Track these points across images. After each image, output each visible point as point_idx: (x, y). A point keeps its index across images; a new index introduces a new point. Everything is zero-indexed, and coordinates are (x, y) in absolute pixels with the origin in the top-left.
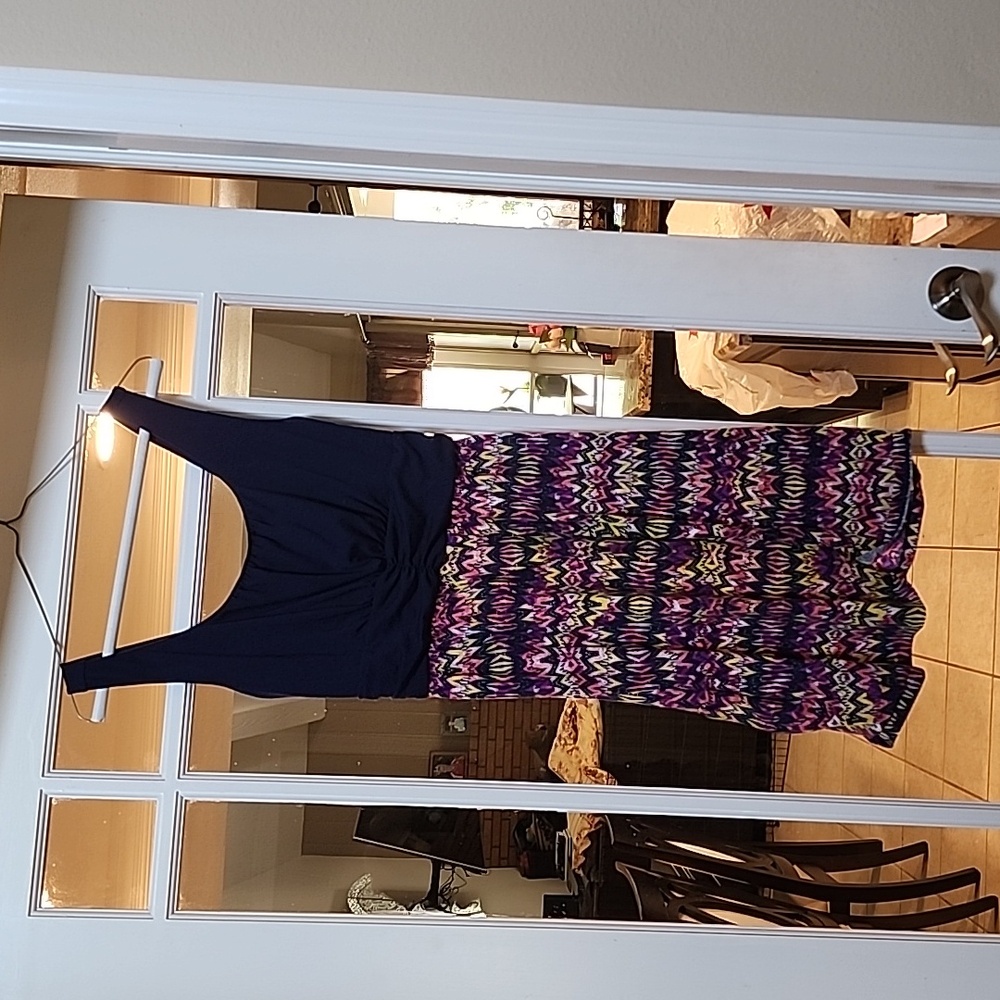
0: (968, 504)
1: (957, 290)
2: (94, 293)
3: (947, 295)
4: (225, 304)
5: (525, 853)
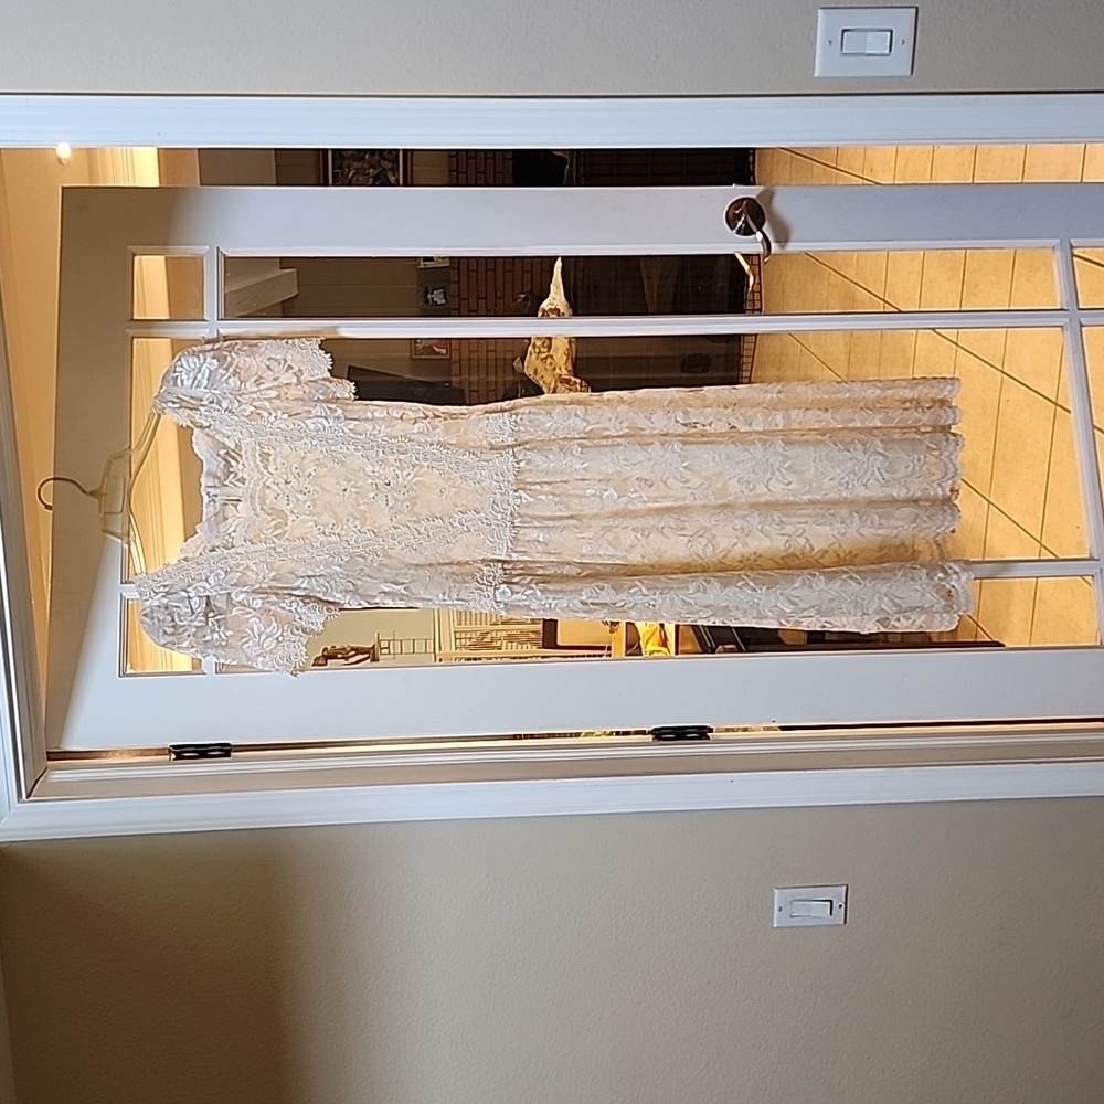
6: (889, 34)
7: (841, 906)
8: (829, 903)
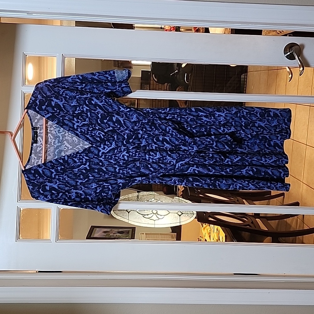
0: (302, 91)
1: (292, 51)
2: (25, 54)
3: (289, 52)
4: (65, 57)
5: (165, 187)
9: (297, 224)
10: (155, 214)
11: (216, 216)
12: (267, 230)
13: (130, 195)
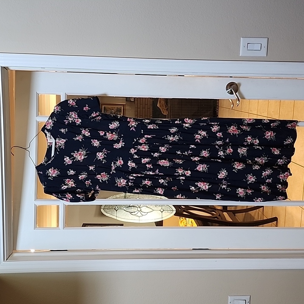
1: (231, 88)
2: (38, 93)
4: (67, 95)
6: (260, 44)
7: (248, 302)
8: (245, 301)
9: (259, 216)
10: (139, 211)
11: (190, 211)
12: (232, 221)
13: (118, 195)
